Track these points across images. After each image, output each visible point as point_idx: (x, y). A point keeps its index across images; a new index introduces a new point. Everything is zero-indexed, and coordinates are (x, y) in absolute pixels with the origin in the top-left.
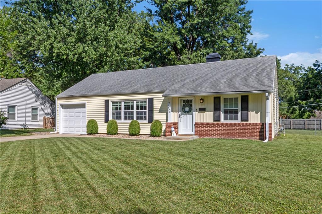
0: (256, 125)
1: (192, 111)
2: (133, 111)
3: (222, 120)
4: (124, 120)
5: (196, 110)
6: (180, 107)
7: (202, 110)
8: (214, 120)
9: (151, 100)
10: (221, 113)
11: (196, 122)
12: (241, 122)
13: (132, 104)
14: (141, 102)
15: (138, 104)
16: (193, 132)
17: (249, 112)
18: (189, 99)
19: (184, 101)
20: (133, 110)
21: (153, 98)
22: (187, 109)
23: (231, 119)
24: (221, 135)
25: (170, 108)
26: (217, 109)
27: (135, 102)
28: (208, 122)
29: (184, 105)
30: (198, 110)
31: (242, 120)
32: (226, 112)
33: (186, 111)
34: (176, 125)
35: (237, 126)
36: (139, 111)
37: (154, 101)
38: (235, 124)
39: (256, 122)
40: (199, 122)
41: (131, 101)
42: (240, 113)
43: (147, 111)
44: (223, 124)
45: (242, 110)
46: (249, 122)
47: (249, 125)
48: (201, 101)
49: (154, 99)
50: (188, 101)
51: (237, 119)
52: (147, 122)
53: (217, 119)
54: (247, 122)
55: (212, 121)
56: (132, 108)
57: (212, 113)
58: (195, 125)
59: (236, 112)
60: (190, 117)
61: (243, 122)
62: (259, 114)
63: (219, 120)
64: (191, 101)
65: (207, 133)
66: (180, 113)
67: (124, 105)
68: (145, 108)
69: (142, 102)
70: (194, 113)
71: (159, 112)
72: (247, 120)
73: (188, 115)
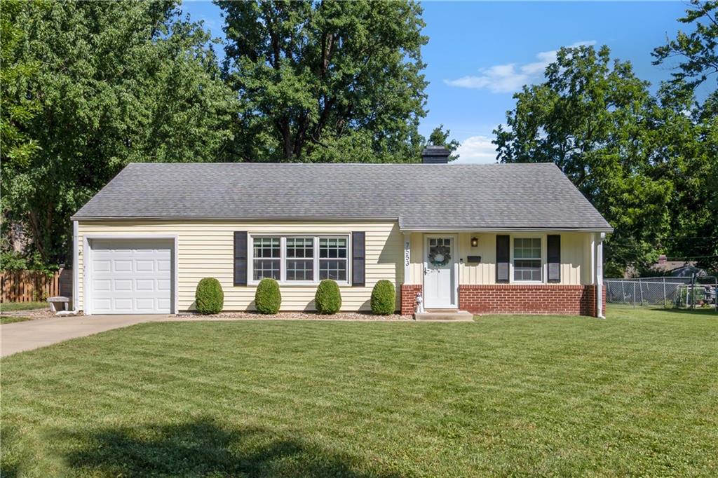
0: (575, 288)
1: (450, 261)
2: (312, 260)
3: (512, 282)
4: (287, 279)
5: (461, 260)
6: (427, 253)
7: (474, 260)
8: (497, 281)
9: (359, 238)
10: (511, 265)
11: (461, 283)
12: (548, 284)
13: (310, 243)
14: (331, 240)
15: (324, 244)
16: (453, 302)
17: (561, 265)
18: (443, 237)
19: (432, 241)
20: (312, 256)
21: (363, 233)
22: (439, 258)
23: (527, 277)
24: (511, 308)
25: (407, 253)
26: (502, 257)
28: (486, 283)
29: (432, 250)
30: (465, 259)
31: (549, 281)
32: (517, 264)
33: (439, 262)
34: (418, 289)
35: (541, 291)
36: (328, 259)
37: (366, 238)
38: (537, 288)
39: (573, 283)
40: (466, 283)
42: (545, 266)
43: (349, 259)
44: (514, 288)
45: (548, 262)
46: (561, 284)
47: (563, 290)
48: (475, 243)
49: (366, 234)
50: (440, 241)
51: (538, 277)
52: (350, 285)
53: (501, 278)
54: (558, 284)
55: (493, 282)
57: (493, 266)
58: (460, 288)
59: (537, 264)
60: (445, 273)
61: (551, 284)
62: (579, 268)
63: (507, 281)
64: (448, 241)
65: (485, 306)
66: (426, 264)
67: (288, 246)
68: (343, 254)
69: (335, 240)
70: (456, 265)
71: (379, 263)
72: (559, 281)
73: (440, 270)
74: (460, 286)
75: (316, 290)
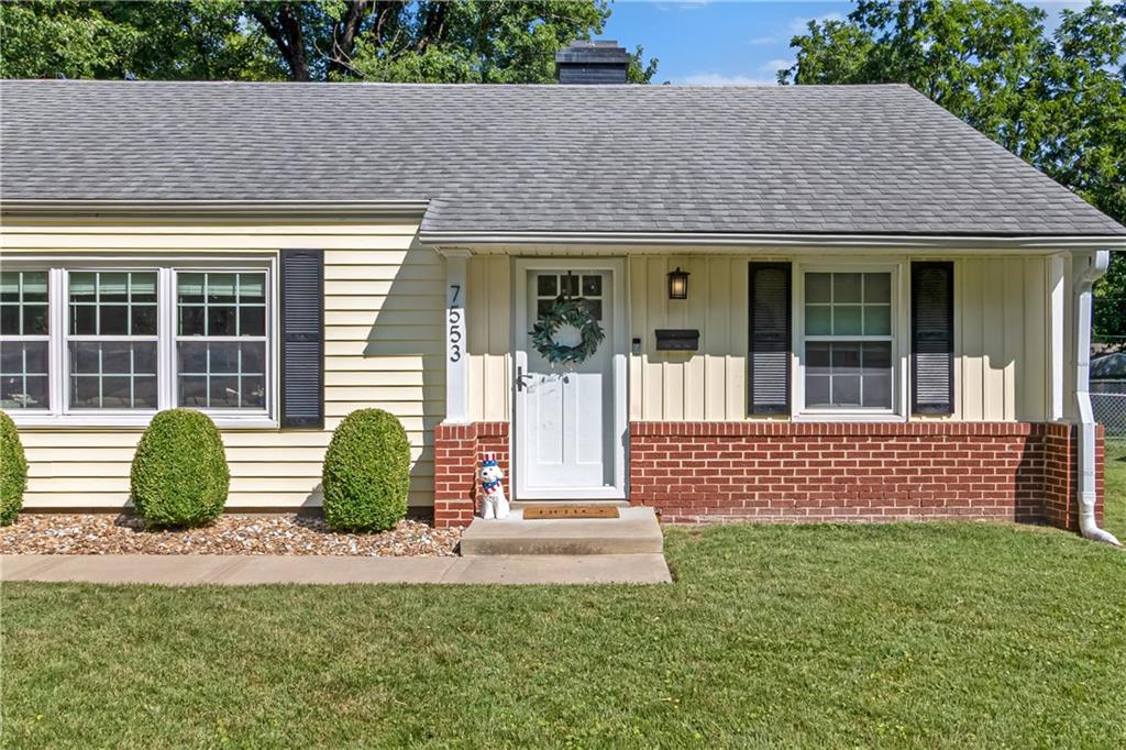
0: (999, 433)
1: (602, 347)
2: (154, 344)
3: (800, 412)
4: (72, 406)
5: (637, 341)
6: (526, 318)
7: (677, 343)
8: (751, 410)
9: (305, 270)
10: (795, 361)
11: (634, 418)
12: (911, 419)
13: (145, 289)
14: (214, 279)
15: (194, 290)
16: (609, 479)
17: (957, 361)
18: (581, 268)
19: (546, 283)
20: (154, 332)
21: (317, 256)
22: (567, 335)
23: (846, 398)
24: (799, 497)
25: (457, 319)
26: (767, 335)
27: (167, 280)
28: (714, 417)
29: (545, 310)
30: (649, 340)
31: (917, 409)
32: (815, 357)
33: (563, 350)
34: (496, 437)
35: (893, 442)
36: (206, 338)
37: (328, 273)
38: (880, 433)
39: (994, 416)
40: (652, 416)
41: (129, 270)
42: (905, 363)
43: (272, 339)
44: (807, 433)
45: (915, 350)
46: (955, 418)
47: (963, 437)
48: (678, 286)
49: (328, 258)
50: (571, 280)
51: (881, 397)
52: (275, 423)
53: (765, 401)
54: (945, 419)
55: (737, 414)
56: (146, 321)
57: (737, 364)
58: (632, 432)
59: (880, 357)
60: (587, 384)
61: (925, 419)
62: (1010, 369)
63: (785, 410)
64: (594, 283)
65: (712, 490)
66: (522, 357)
67: (72, 298)
68: (254, 322)
69: (230, 279)
70: (620, 360)
71: (367, 354)
72: (950, 409)
73: (570, 376)
74: (631, 425)
75: (136, 439)
